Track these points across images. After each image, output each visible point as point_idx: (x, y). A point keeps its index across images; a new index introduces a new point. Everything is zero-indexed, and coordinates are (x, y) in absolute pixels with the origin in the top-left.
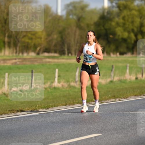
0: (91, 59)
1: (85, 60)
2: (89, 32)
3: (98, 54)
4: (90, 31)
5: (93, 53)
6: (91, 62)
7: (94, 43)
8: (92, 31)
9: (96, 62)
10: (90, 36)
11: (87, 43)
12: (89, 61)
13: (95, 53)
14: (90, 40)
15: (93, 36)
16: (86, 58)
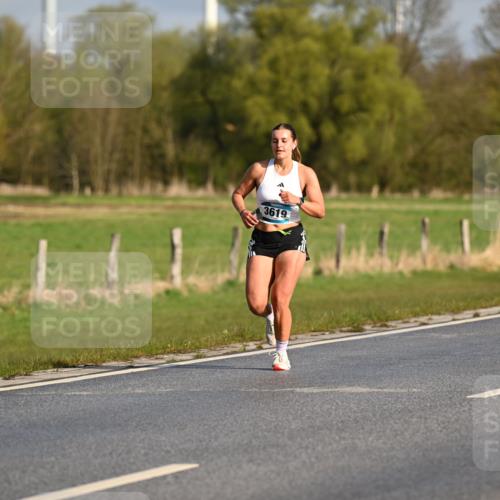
0: (289, 215)
1: (268, 217)
4: (281, 127)
9: (298, 220)
12: (281, 218)
14: (281, 155)
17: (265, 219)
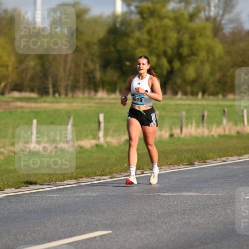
0: (143, 101)
3: (155, 93)
5: (147, 91)
6: (143, 105)
7: (149, 76)
8: (146, 57)
9: (151, 105)
10: (141, 66)
11: (137, 76)
12: (139, 103)
13: (149, 90)
14: (142, 72)
15: (147, 64)
16: (134, 99)
17: (133, 102)
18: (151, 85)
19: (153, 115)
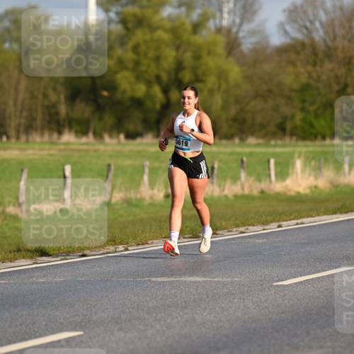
0: (189, 144)
1: (178, 146)
2: (185, 89)
3: (205, 133)
5: (193, 130)
6: (189, 150)
7: (196, 112)
9: (201, 149)
10: (186, 100)
11: (182, 113)
12: (184, 147)
13: (196, 129)
14: (187, 107)
15: (194, 97)
16: (178, 142)
17: (176, 147)
18: (198, 123)
19: (202, 164)
